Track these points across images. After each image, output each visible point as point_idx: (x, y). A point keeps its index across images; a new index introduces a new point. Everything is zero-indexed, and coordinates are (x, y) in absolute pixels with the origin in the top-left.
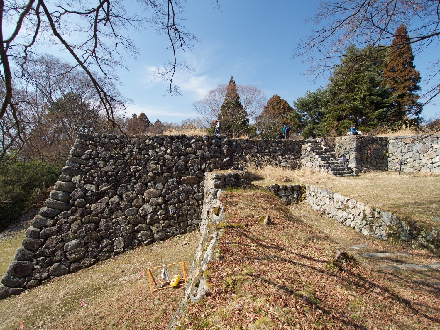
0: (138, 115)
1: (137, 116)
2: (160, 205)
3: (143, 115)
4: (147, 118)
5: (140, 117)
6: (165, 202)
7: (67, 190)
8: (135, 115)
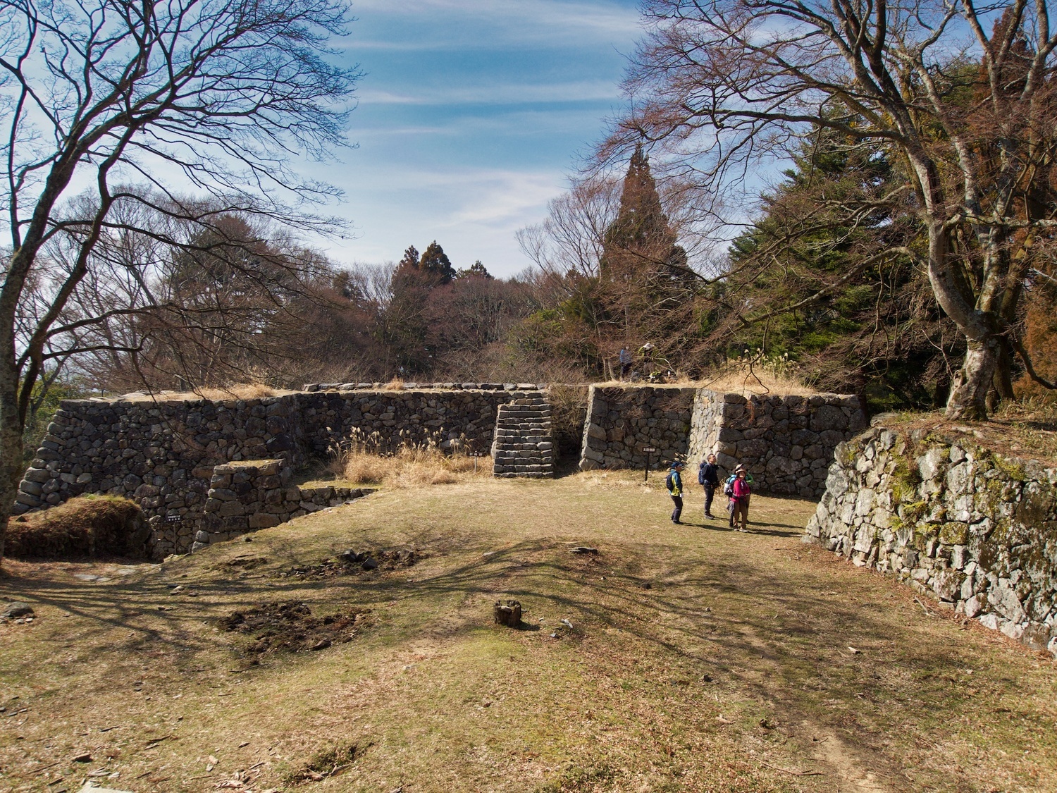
0: (422, 250)
1: (417, 253)
2: (155, 508)
3: (435, 251)
4: (444, 259)
5: (426, 256)
6: (164, 504)
7: (39, 480)
8: (412, 252)
